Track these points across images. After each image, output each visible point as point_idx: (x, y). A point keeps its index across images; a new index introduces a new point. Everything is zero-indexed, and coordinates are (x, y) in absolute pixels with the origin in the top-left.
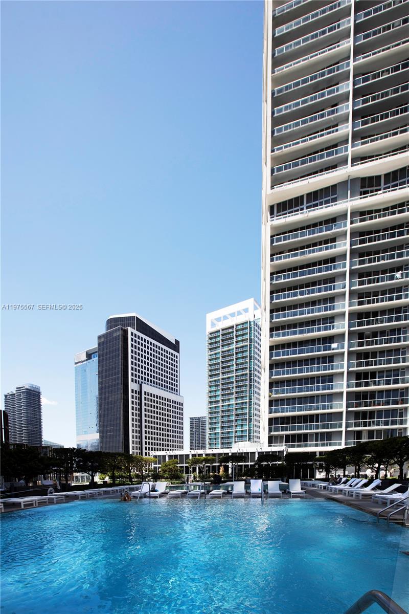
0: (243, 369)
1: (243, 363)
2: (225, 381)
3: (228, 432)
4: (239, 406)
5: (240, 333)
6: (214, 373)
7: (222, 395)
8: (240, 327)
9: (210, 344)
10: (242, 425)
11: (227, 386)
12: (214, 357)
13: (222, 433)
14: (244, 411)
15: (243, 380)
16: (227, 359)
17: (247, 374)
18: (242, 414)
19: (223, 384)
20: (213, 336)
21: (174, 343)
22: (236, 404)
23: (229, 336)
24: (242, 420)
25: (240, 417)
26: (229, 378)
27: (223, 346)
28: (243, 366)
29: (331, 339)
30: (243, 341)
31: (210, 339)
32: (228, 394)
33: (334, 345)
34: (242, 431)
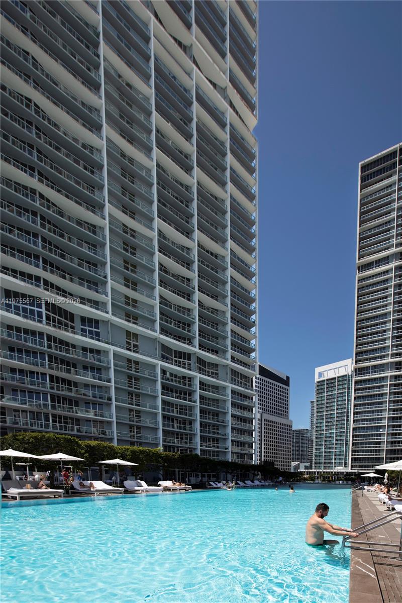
0: (342, 408)
1: (342, 405)
2: (328, 416)
3: (330, 452)
4: (338, 434)
5: (340, 383)
6: (320, 410)
7: (326, 426)
8: (340, 379)
9: (318, 390)
10: (340, 447)
11: (329, 420)
12: (320, 399)
13: (325, 452)
14: (342, 438)
15: (342, 416)
16: (330, 401)
17: (345, 412)
18: (341, 440)
19: (326, 418)
20: (320, 383)
21: (285, 379)
22: (336, 433)
23: (332, 385)
24: (340, 444)
25: (339, 442)
26: (331, 414)
27: (327, 392)
28: (343, 406)
29: (380, 427)
30: (343, 388)
31: (318, 386)
32: (331, 425)
33: (381, 430)
34: (340, 451)
